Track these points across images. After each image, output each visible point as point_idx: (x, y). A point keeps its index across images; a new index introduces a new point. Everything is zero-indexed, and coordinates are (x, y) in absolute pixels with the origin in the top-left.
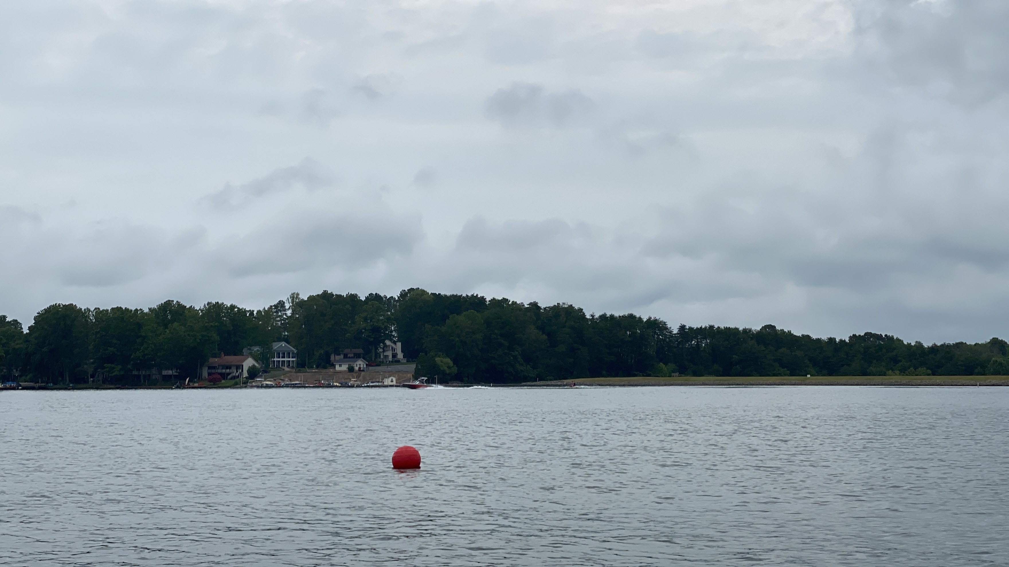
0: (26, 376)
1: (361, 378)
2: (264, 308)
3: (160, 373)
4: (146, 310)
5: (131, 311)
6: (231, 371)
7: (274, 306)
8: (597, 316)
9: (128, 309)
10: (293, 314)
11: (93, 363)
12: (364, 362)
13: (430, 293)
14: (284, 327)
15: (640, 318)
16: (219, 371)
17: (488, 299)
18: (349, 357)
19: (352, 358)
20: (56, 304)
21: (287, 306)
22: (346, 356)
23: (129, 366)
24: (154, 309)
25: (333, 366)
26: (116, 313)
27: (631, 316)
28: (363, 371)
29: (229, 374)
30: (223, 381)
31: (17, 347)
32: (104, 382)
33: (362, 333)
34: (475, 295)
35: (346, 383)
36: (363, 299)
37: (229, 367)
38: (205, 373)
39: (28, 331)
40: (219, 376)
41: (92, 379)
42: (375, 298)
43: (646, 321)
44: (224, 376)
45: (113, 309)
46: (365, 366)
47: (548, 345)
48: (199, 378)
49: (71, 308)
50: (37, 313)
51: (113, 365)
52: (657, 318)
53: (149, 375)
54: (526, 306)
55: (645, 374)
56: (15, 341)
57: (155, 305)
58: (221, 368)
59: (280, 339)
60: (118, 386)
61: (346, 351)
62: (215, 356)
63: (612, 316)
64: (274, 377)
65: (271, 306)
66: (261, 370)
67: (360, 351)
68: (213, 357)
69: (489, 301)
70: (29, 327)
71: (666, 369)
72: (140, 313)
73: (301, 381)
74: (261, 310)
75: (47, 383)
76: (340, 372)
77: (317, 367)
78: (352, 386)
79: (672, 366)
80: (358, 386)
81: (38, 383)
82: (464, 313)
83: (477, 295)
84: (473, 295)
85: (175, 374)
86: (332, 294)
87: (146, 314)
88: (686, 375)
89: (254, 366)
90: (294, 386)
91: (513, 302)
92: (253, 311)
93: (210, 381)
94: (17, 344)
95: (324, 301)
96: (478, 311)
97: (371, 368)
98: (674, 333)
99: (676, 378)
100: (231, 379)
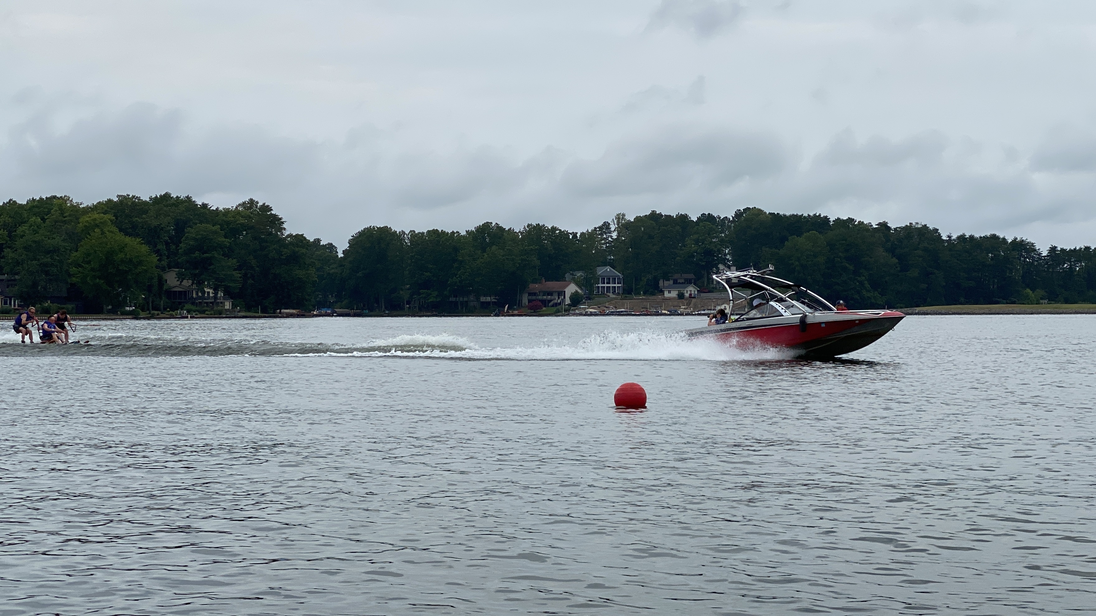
0: (342, 302)
1: (692, 305)
2: (588, 230)
3: (478, 299)
4: (463, 233)
5: (448, 233)
6: (552, 298)
7: (599, 227)
8: (954, 237)
9: (445, 232)
10: (619, 236)
11: (408, 289)
12: (696, 288)
13: (768, 213)
14: (610, 250)
15: (1004, 239)
16: (540, 297)
17: (832, 219)
18: (680, 283)
19: (682, 283)
20: (370, 227)
21: (613, 227)
22: (675, 282)
23: (445, 293)
24: (472, 232)
25: (662, 292)
26: (432, 236)
27: (994, 237)
28: (694, 297)
29: (550, 301)
30: (544, 308)
31: (333, 271)
32: (420, 309)
33: (694, 256)
34: (817, 215)
35: (676, 311)
36: (695, 219)
37: (550, 294)
38: (525, 300)
39: (342, 255)
40: (540, 304)
41: (408, 306)
42: (708, 219)
43: (1011, 242)
44: (545, 303)
45: (429, 231)
46: (696, 293)
47: (899, 269)
48: (519, 305)
49: (385, 231)
50: (352, 236)
51: (429, 291)
52: (1024, 239)
53: (466, 302)
54: (875, 226)
55: (1008, 301)
56: (330, 265)
57: (472, 228)
58: (542, 294)
59: (605, 264)
60: (434, 313)
61: (676, 276)
62: (535, 281)
63: (972, 237)
64: (598, 305)
65: (595, 228)
66: (585, 296)
67: (691, 276)
68: (533, 282)
69: (834, 221)
70: (343, 251)
71: (1033, 295)
72: (457, 236)
73: (627, 308)
74: (585, 232)
75: (363, 310)
76: (670, 299)
77: (645, 293)
78: (681, 314)
79: (1040, 292)
80: (687, 314)
81: (354, 309)
82: (805, 234)
83: (820, 215)
84: (815, 215)
85: (494, 300)
86: (660, 215)
87: (463, 236)
88: (1057, 302)
89: (576, 291)
90: (620, 314)
91: (859, 222)
92: (577, 233)
93: (530, 308)
94: (333, 268)
95: (651, 222)
96: (820, 233)
97: (702, 295)
98: (1043, 255)
99: (1045, 305)
100: (553, 306)
